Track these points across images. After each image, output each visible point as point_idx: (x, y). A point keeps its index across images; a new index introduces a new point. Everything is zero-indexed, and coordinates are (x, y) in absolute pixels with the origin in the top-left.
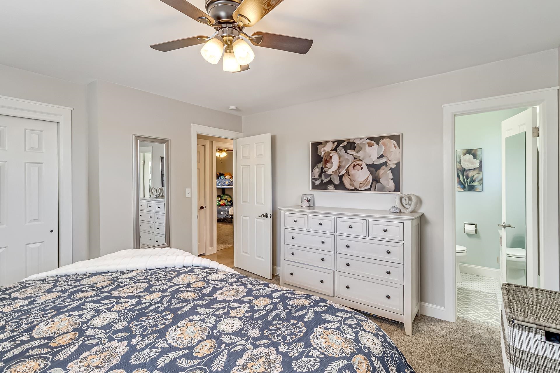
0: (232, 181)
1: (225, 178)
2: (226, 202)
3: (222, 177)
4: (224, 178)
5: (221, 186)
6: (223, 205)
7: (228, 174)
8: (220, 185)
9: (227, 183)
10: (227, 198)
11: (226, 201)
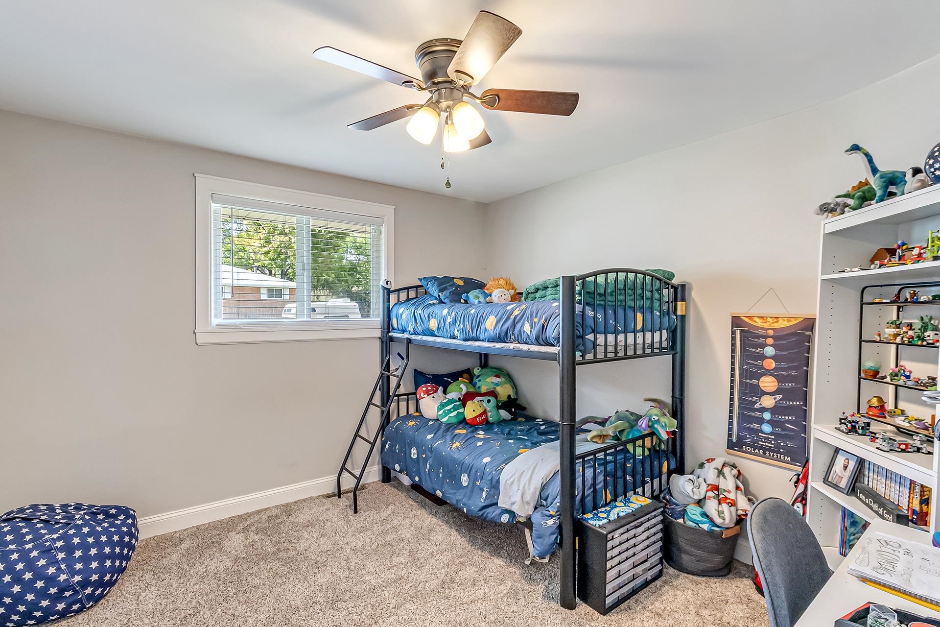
0: (516, 313)
1: (488, 299)
2: (490, 407)
3: (472, 295)
4: (482, 299)
5: (466, 340)
6: (472, 425)
7: (502, 282)
8: (456, 333)
9: (490, 323)
10: (497, 385)
11: (489, 401)
